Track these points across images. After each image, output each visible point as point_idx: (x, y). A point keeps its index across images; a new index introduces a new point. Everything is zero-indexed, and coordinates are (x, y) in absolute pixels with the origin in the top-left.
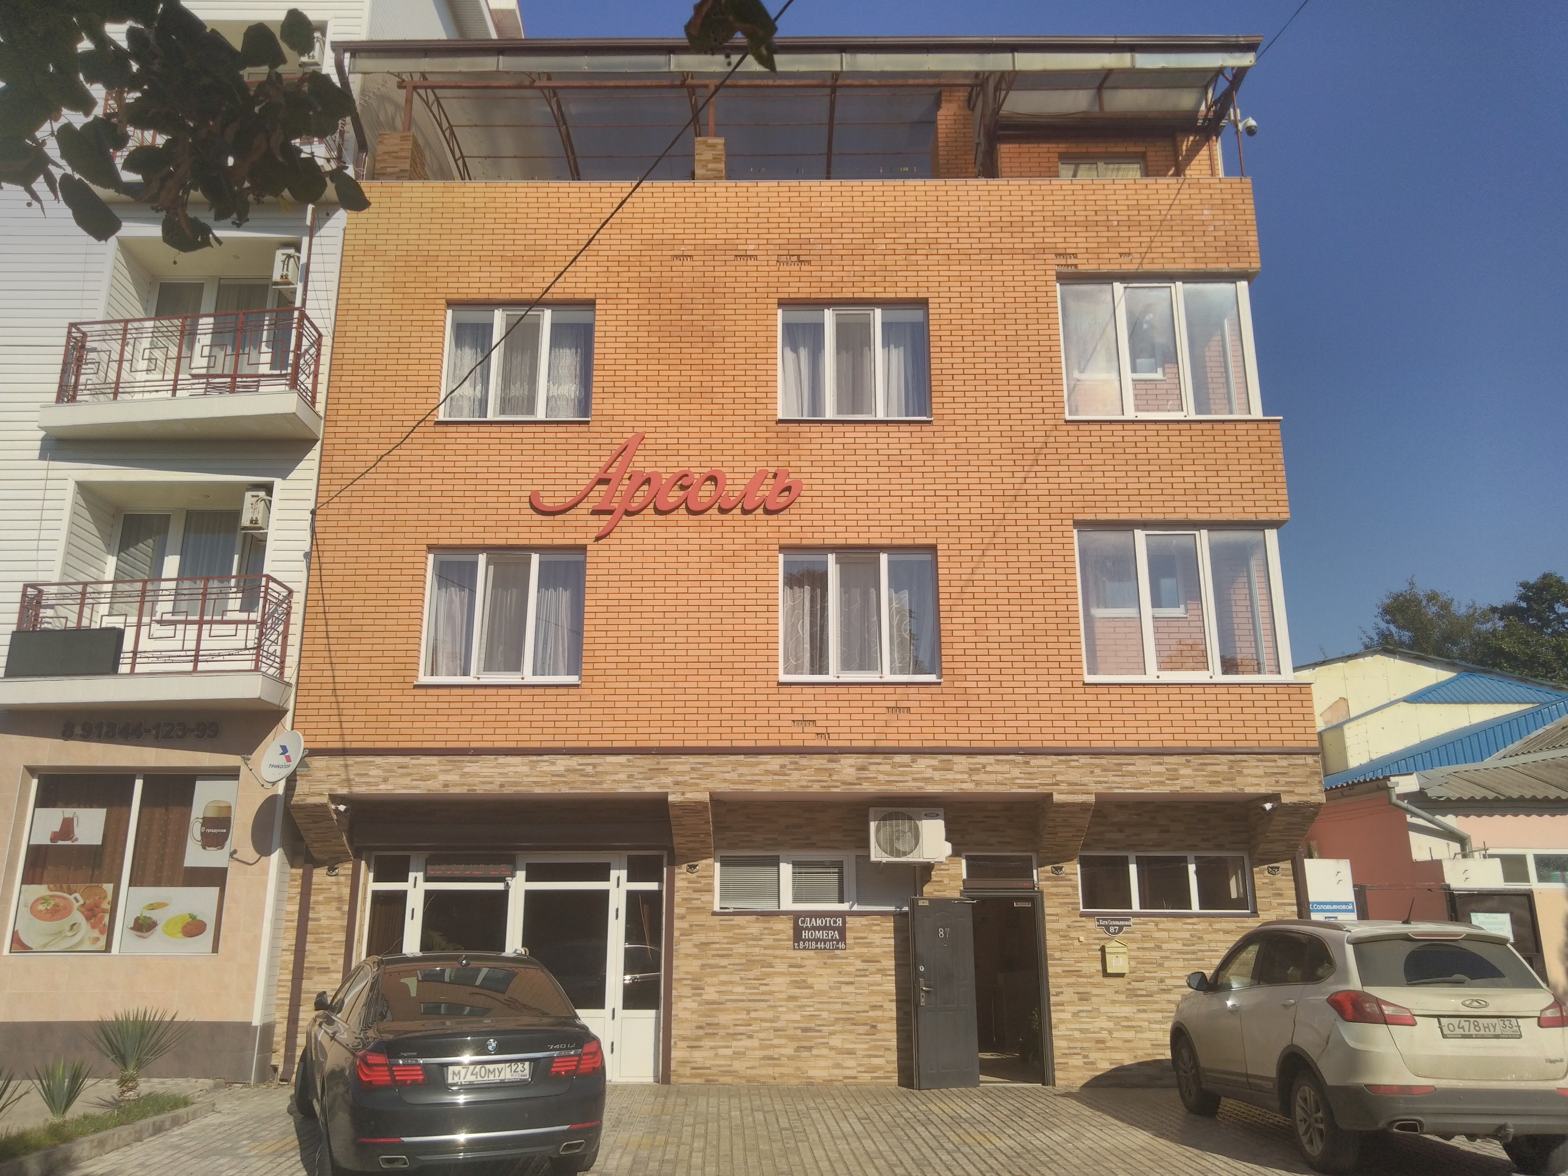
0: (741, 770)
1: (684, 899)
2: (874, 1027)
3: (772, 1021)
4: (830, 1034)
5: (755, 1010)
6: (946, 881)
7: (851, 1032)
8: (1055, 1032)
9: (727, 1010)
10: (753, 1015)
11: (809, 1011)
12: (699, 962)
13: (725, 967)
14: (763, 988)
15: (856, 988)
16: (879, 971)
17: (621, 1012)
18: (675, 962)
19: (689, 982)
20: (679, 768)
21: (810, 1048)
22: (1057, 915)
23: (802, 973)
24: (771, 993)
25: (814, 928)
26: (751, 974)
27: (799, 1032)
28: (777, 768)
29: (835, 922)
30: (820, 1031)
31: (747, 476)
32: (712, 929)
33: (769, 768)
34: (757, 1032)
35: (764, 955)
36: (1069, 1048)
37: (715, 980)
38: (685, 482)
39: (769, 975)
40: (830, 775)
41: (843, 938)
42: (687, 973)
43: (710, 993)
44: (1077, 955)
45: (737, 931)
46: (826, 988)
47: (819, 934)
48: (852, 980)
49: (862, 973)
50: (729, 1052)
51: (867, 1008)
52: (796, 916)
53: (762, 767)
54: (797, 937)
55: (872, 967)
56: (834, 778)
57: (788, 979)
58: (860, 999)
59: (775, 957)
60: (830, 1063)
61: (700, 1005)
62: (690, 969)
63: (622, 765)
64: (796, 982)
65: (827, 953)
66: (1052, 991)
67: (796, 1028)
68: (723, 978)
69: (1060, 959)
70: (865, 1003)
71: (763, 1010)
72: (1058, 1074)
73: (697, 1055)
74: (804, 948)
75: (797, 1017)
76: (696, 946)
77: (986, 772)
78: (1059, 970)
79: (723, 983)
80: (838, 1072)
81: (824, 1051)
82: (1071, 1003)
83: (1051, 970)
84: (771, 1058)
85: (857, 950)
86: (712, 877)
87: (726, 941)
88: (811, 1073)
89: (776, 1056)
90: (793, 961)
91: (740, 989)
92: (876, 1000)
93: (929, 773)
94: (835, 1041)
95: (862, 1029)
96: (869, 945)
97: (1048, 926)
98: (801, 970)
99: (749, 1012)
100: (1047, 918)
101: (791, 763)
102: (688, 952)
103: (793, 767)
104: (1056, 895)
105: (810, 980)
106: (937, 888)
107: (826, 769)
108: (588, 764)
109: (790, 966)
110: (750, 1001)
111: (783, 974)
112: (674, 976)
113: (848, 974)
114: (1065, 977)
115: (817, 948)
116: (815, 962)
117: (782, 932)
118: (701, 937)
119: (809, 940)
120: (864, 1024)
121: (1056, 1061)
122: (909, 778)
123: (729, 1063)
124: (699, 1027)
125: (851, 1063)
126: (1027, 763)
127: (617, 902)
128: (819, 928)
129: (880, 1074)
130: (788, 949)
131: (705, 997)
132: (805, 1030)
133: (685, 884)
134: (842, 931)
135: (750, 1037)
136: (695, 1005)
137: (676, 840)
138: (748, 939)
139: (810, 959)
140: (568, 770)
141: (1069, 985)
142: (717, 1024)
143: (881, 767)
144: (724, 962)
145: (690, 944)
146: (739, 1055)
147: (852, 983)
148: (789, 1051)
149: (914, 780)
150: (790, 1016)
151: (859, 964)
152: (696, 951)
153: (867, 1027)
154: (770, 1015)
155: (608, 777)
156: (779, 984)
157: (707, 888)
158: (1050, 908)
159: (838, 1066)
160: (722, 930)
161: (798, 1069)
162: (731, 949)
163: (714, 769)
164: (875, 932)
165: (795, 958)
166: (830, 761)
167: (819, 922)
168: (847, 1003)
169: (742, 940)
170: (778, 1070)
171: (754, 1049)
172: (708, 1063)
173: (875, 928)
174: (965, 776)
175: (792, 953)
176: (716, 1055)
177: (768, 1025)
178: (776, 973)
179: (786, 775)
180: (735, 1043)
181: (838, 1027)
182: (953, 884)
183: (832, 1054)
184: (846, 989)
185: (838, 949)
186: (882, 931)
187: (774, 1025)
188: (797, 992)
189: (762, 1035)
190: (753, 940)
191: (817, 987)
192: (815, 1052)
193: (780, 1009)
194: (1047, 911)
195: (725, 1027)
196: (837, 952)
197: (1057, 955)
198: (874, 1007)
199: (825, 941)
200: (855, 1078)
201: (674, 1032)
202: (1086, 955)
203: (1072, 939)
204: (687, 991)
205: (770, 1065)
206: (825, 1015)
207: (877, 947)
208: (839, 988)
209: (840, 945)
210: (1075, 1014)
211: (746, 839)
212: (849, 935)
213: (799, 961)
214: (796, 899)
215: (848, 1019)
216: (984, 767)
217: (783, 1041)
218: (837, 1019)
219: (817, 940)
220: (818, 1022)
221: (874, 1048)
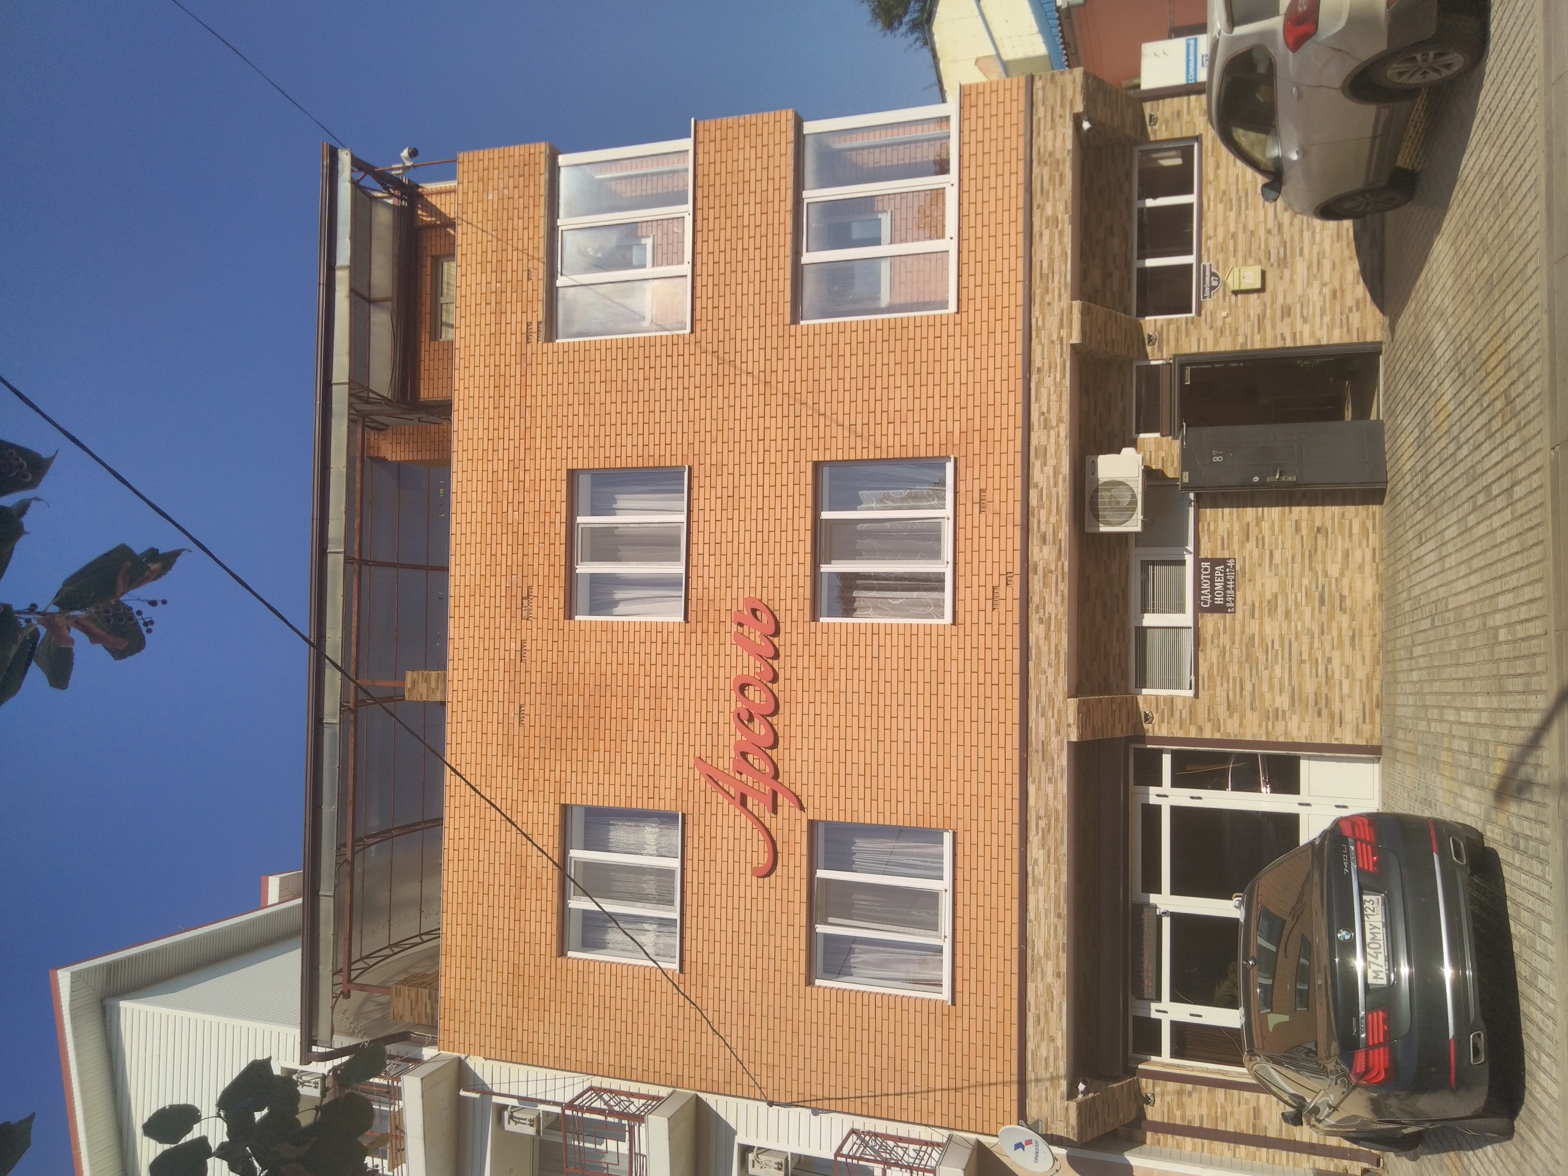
0: (1044, 664)
1: (1181, 727)
2: (1319, 530)
3: (1312, 637)
4: (1326, 575)
5: (1301, 654)
6: (1162, 454)
7: (1324, 554)
8: (1324, 342)
9: (1300, 685)
10: (1305, 656)
11: (1302, 598)
12: (1249, 713)
13: (1254, 685)
14: (1276, 646)
15: (1277, 548)
16: (1258, 524)
17: (1303, 797)
18: (1249, 738)
19: (1270, 723)
20: (1042, 729)
21: (1342, 598)
22: (1199, 340)
23: (1260, 605)
24: (1282, 637)
25: (1212, 591)
26: (1262, 658)
27: (1324, 609)
28: (1042, 627)
29: (1206, 569)
30: (1323, 586)
31: (740, 653)
32: (1212, 698)
33: (1042, 635)
34: (1324, 652)
35: (1241, 643)
36: (1341, 326)
37: (1268, 696)
38: (745, 716)
39: (1262, 639)
40: (1051, 572)
41: (1223, 562)
42: (1260, 725)
43: (1282, 701)
44: (1242, 319)
45: (1215, 672)
46: (1276, 580)
47: (1219, 586)
48: (1268, 552)
49: (1260, 542)
50: (1346, 683)
51: (1298, 538)
52: (1198, 610)
53: (1042, 642)
54: (1221, 609)
55: (1254, 530)
56: (1053, 568)
57: (1267, 620)
58: (1288, 544)
59: (1243, 632)
60: (1358, 576)
61: (1294, 712)
62: (1256, 722)
63: (1038, 789)
64: (1270, 610)
65: (1239, 579)
66: (1280, 344)
67: (1320, 611)
68: (1265, 687)
69: (1246, 337)
70: (1293, 539)
71: (1300, 646)
72: (1369, 338)
73: (1349, 717)
74: (1234, 602)
75: (1308, 611)
76: (1231, 716)
77: (1049, 411)
78: (1257, 337)
79: (1271, 688)
80: (1368, 569)
81: (1345, 582)
82: (1293, 326)
83: (1258, 346)
84: (1353, 638)
85: (1236, 546)
86: (1157, 697)
87: (1225, 685)
88: (1369, 595)
89: (1351, 633)
90: (1247, 613)
91: (1278, 670)
92: (1289, 527)
93: (1049, 470)
94: (1334, 570)
95: (1321, 541)
96: (1230, 534)
97: (1210, 348)
98: (1257, 605)
99: (1302, 662)
100: (1202, 350)
101: (1037, 612)
102: (1237, 724)
103: (1041, 611)
104: (1177, 340)
105: (1268, 596)
106: (1169, 464)
107: (1044, 576)
108: (1037, 824)
109: (1253, 617)
110: (1290, 660)
111: (1261, 624)
112: (1264, 739)
113: (1261, 557)
114: (1265, 331)
115: (1234, 589)
116: (1248, 591)
117: (1216, 623)
118: (1222, 711)
119: (1225, 597)
120: (1316, 538)
121: (1355, 340)
122: (1054, 491)
123: (1358, 683)
124: (1319, 713)
125: (1358, 554)
126: (1039, 370)
127: (1184, 797)
128: (1213, 586)
129: (1369, 524)
130: (1234, 619)
131: (1286, 707)
132: (1322, 602)
133: (1164, 726)
134: (1215, 562)
135: (1330, 660)
136: (1295, 718)
137: (1118, 734)
138: (1224, 660)
139: (1245, 596)
140: (1043, 845)
141: (1273, 327)
142: (1316, 694)
143: (1043, 519)
144: (1248, 687)
145: (1229, 722)
146: (1349, 673)
147: (1271, 552)
148: (1345, 619)
149: (1056, 485)
150: (1307, 618)
151: (1251, 545)
152: (1236, 716)
153: (1319, 536)
154: (1305, 639)
155: (1051, 804)
156: (1272, 628)
157: (1169, 703)
158: (1191, 346)
159: (1361, 568)
160: (1214, 689)
161: (1364, 610)
162: (1234, 679)
163: (1043, 693)
164: (1216, 528)
165: (1244, 612)
166: (1036, 572)
167: (1205, 586)
168: (1293, 557)
169: (1225, 667)
170: (1366, 632)
171: (1343, 656)
172: (1359, 706)
173: (1212, 528)
174: (1052, 433)
175: (1239, 615)
176: (1350, 696)
177: (1316, 640)
178: (1260, 632)
179: (1050, 618)
180: (1337, 676)
181: (1319, 568)
182: (1165, 447)
183: (1348, 573)
184: (1277, 559)
185: (1234, 567)
186: (1216, 521)
187: (1316, 635)
188: (1281, 610)
189: (1328, 647)
190: (1224, 655)
191: (1275, 589)
192: (1346, 592)
193: (1299, 628)
194: (1194, 350)
195: (1319, 686)
196: (1238, 568)
197: (1241, 339)
198: (1298, 529)
199: (1226, 580)
200: (1374, 550)
201: (1325, 741)
202: (1241, 310)
203: (1224, 324)
204: (1280, 726)
205: (1361, 639)
206: (1305, 581)
207: (1232, 525)
208: (1277, 566)
209: (1230, 563)
210: (1305, 320)
211: (1117, 661)
212: (1219, 555)
213: (1247, 608)
214: (1181, 609)
215: (1310, 556)
216: (1043, 414)
217: (1334, 625)
218: (1311, 568)
219: (1225, 588)
220: (1314, 586)
221: (1342, 529)
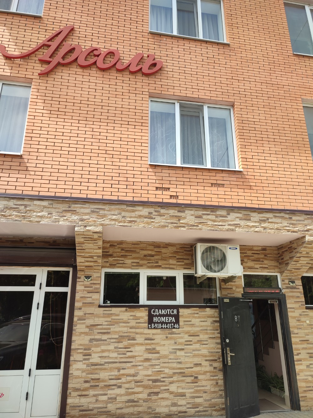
0: (123, 214)
1: (82, 297)
2: (196, 378)
3: (134, 376)
4: (171, 383)
5: (123, 369)
6: (234, 288)
7: (182, 381)
8: (298, 377)
9: (105, 369)
10: (122, 372)
11: (157, 368)
12: (88, 338)
13: (105, 340)
14: (129, 354)
15: (186, 353)
16: (199, 341)
17: (35, 372)
18: (74, 338)
19: (81, 351)
20: (82, 210)
21: (157, 393)
22: (293, 308)
23: (152, 344)
24: (133, 357)
25: (161, 316)
26: (121, 345)
27: (150, 383)
29: (173, 312)
30: (164, 381)
32: (98, 316)
33: (141, 213)
34: (124, 383)
35: (130, 332)
36: (307, 387)
37: (98, 349)
39: (133, 345)
40: (179, 220)
41: (177, 322)
42: (81, 345)
43: (95, 358)
44: (306, 331)
45: (113, 317)
46: (166, 353)
47: (163, 319)
48: (183, 347)
49: (188, 343)
50: (105, 398)
51: (192, 365)
52: (150, 307)
53: (137, 213)
54: (150, 321)
55: (195, 339)
56: (181, 222)
57: (143, 348)
58: (187, 360)
59: (137, 333)
60: (168, 403)
61: (88, 366)
62: (82, 342)
63: (45, 207)
64: (149, 349)
65: (167, 331)
66: (295, 352)
67: (149, 380)
68: (103, 347)
69: (297, 334)
70: (191, 363)
71: (128, 368)
72: (302, 403)
73: (83, 401)
74: (155, 328)
75: (149, 372)
76: (87, 327)
77: (269, 222)
78: (297, 340)
79: (103, 351)
80: (174, 409)
81: (166, 395)
82: (305, 359)
83: (293, 340)
84: (133, 401)
85: (187, 329)
86: (100, 284)
87: (106, 323)
88: (158, 410)
89: (135, 400)
90: (148, 336)
91: (115, 355)
92: (197, 360)
94: (173, 388)
95: (189, 379)
96: (193, 325)
97: (290, 314)
98: (152, 342)
99: (119, 371)
100: (289, 310)
101: (155, 211)
102: (82, 331)
103: (156, 214)
104: (292, 297)
105: (158, 348)
106: (229, 292)
107: (176, 216)
109: (146, 339)
110: (120, 362)
111: (142, 344)
112: (73, 347)
113: (181, 344)
114: (301, 344)
115: (162, 328)
116: (161, 336)
117: (142, 317)
118: (89, 322)
119: (157, 323)
120: (192, 376)
121: (300, 395)
122: (226, 224)
123: (105, 405)
124: (86, 382)
125: (182, 402)
126: (291, 218)
127: (39, 299)
128: (163, 316)
129: (201, 408)
130: (144, 328)
131: (91, 361)
132: (155, 381)
133: (83, 288)
134: (177, 317)
135: (120, 387)
136: (84, 367)
137: (79, 260)
138: (121, 323)
139: (158, 335)
141: (304, 349)
142: (99, 379)
143: (209, 217)
144: (105, 337)
145: (84, 326)
146: (113, 399)
147: (183, 349)
148: (144, 396)
149: (229, 225)
150: (144, 373)
151: (187, 338)
152: (87, 330)
153: (193, 378)
154: (132, 371)
156: (139, 351)
157: (96, 291)
158: (290, 304)
159: (174, 405)
160: (103, 317)
161: (150, 408)
162: (110, 329)
163: (106, 212)
164: (196, 317)
165: (149, 334)
166: (179, 211)
167: (163, 311)
168: (180, 363)
169: (117, 323)
170: (136, 409)
171: (121, 395)
172: (91, 406)
173: (196, 315)
174: (257, 224)
175: (147, 331)
176: (97, 400)
177: (131, 378)
178: (137, 344)
179: (152, 218)
180: (109, 392)
181: (175, 378)
182: (238, 290)
183: (171, 396)
184: (179, 353)
185: (174, 328)
186: (199, 317)
187: (135, 378)
188: (150, 356)
189: (127, 386)
190: (124, 323)
191: (162, 353)
192: (160, 396)
193: (140, 368)
194: (289, 306)
195: (103, 381)
196: (174, 330)
197: (296, 331)
198: (197, 365)
199: (167, 323)
200: (185, 412)
201: (70, 386)
202: (311, 331)
203: (303, 322)
204: (79, 357)
205: (132, 406)
206: (167, 371)
207: (197, 327)
208: (176, 352)
209: (176, 326)
210: (308, 366)
211: (121, 262)
212: (181, 319)
213: (151, 336)
214: (149, 299)
215: (181, 373)
216: (268, 219)
217: (140, 389)
218: (174, 373)
219: (162, 323)
220: (162, 376)
221: (197, 391)
